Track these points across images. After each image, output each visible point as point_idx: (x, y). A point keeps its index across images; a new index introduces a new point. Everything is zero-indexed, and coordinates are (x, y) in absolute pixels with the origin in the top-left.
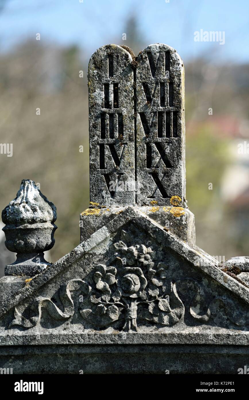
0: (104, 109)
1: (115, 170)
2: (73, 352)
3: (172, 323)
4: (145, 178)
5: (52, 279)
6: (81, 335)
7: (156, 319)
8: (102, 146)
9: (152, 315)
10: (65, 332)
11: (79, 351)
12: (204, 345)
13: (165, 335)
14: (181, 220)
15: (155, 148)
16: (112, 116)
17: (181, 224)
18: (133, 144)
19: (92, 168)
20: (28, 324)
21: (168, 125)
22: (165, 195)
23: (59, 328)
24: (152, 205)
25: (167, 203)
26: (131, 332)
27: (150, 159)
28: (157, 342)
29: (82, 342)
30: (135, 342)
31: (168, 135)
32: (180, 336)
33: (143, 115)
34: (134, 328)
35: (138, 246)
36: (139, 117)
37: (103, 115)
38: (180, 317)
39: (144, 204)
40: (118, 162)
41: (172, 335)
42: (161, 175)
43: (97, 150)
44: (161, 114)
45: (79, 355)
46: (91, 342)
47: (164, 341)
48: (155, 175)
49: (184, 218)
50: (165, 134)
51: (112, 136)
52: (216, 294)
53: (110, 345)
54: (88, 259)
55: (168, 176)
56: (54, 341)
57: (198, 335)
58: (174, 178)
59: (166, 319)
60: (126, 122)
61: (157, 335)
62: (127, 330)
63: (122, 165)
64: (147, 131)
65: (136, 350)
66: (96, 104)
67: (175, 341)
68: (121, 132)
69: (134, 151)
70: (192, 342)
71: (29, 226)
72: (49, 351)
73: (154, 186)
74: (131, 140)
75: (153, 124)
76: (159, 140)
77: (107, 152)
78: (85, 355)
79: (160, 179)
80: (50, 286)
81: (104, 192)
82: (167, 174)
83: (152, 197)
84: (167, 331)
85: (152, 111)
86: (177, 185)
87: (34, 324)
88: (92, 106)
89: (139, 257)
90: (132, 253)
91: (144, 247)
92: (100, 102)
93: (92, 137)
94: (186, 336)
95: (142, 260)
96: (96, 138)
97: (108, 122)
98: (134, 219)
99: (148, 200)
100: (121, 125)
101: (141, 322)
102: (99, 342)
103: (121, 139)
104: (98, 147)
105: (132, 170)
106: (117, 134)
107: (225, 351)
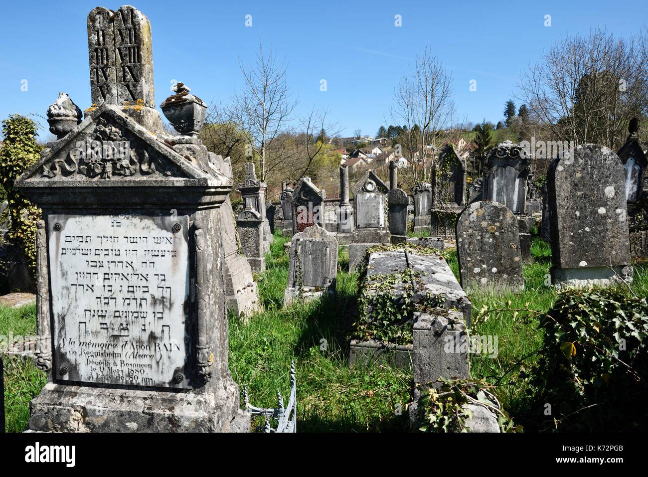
0: (96, 47)
1: (105, 84)
2: (77, 191)
3: (132, 175)
4: (122, 88)
5: (62, 148)
6: (79, 181)
7: (122, 172)
8: (97, 69)
9: (119, 170)
10: (71, 180)
11: (80, 191)
12: (148, 187)
13: (126, 181)
14: (140, 113)
15: (127, 70)
16: (102, 50)
17: (140, 115)
18: (114, 68)
19: (92, 83)
20: (52, 175)
21: (134, 55)
22: (134, 99)
23: (68, 177)
24: (127, 104)
25: (136, 104)
26: (107, 179)
27: (124, 76)
28: (121, 185)
29: (80, 185)
30: (109, 186)
31: (134, 62)
32: (134, 182)
33: (119, 49)
34: (108, 177)
35: (110, 128)
36: (117, 51)
37: (96, 50)
38: (135, 170)
39: (122, 104)
40: (106, 79)
41: (130, 181)
42: (131, 86)
43: (94, 72)
44: (129, 48)
45: (80, 193)
46: (85, 185)
47: (125, 185)
48: (128, 86)
49: (142, 112)
50: (132, 61)
51: (102, 63)
52: (156, 156)
53: (95, 187)
54: (82, 136)
55: (135, 87)
56: (65, 185)
57: (144, 181)
58: (138, 88)
59: (128, 172)
60: (110, 53)
61: (121, 181)
62: (105, 178)
63: (108, 81)
64: (122, 59)
65: (111, 190)
66: (92, 43)
67: (132, 185)
68: (107, 60)
69: (115, 72)
70: (141, 185)
71: (57, 118)
72: (64, 191)
73: (128, 93)
74: (113, 65)
75: (126, 55)
76: (129, 64)
77: (100, 73)
78: (84, 193)
79: (131, 89)
80: (62, 152)
81: (99, 97)
82: (135, 86)
83: (127, 100)
84: (128, 179)
85: (124, 47)
86: (140, 92)
87: (55, 175)
88: (90, 45)
89: (110, 135)
90: (106, 132)
91: (113, 128)
92: (94, 42)
93: (91, 64)
94: (138, 182)
95: (112, 136)
96: (93, 64)
97: (100, 54)
98: (105, 111)
99: (124, 102)
100: (107, 56)
101: (114, 174)
102: (89, 186)
103: (107, 64)
104: (95, 70)
105: (114, 83)
106: (105, 62)
107: (161, 190)
